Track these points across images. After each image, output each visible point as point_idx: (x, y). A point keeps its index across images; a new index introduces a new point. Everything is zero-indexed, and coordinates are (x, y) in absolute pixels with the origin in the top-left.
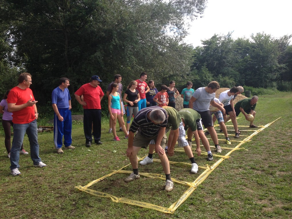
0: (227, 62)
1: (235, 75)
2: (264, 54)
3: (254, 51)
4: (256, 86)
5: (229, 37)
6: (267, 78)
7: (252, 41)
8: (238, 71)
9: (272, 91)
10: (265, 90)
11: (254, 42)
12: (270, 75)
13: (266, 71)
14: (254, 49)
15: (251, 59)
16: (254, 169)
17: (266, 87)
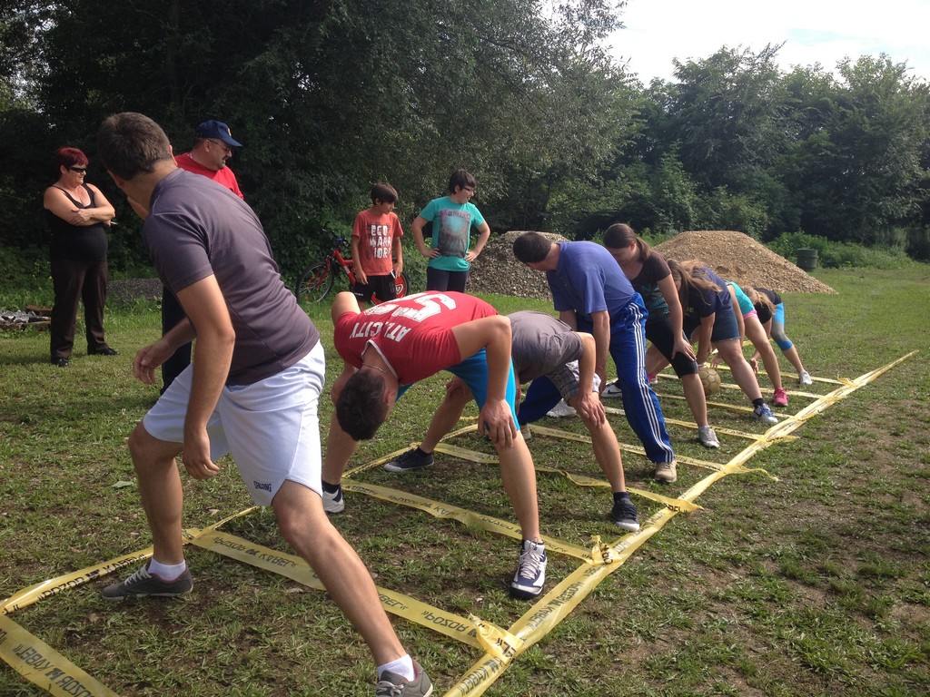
0: (750, 148)
1: (772, 193)
2: (877, 130)
3: (843, 115)
4: (836, 235)
5: (766, 61)
6: (877, 210)
7: (840, 81)
8: (782, 180)
9: (889, 259)
10: (865, 252)
11: (848, 86)
12: (888, 204)
13: (877, 189)
14: (843, 110)
15: (830, 144)
16: (792, 577)
17: (869, 242)
